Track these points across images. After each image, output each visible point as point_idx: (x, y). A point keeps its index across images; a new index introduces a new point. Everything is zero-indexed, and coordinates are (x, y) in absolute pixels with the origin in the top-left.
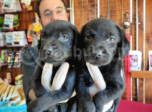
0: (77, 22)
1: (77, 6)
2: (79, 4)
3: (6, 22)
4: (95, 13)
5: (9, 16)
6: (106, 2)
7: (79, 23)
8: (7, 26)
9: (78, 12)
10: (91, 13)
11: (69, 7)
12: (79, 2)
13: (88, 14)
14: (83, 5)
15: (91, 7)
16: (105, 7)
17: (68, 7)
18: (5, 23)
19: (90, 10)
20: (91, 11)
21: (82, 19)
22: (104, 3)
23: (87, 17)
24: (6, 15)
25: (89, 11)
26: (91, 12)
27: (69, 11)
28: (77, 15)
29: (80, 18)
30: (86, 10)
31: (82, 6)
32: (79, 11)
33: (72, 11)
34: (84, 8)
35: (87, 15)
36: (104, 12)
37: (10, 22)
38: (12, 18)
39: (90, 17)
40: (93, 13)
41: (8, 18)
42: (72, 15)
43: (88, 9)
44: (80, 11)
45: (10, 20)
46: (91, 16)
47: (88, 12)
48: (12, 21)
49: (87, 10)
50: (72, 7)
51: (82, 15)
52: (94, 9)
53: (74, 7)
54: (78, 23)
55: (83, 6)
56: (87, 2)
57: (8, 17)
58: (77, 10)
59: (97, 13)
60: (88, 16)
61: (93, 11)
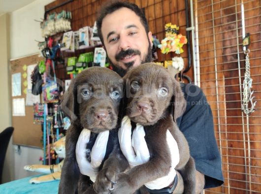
0: (204, 50)
1: (204, 22)
2: (207, 19)
3: (96, 58)
4: (236, 30)
5: (101, 50)
6: (257, 9)
7: (208, 52)
8: (98, 65)
9: (205, 32)
10: (228, 32)
11: (190, 26)
12: (207, 15)
13: (224, 34)
14: (213, 19)
15: (228, 21)
16: (257, 17)
17: (188, 26)
18: (95, 61)
19: (227, 26)
20: (230, 28)
21: (213, 43)
22: (254, 10)
23: (222, 40)
24: (96, 49)
25: (226, 28)
26: (230, 30)
27: (190, 31)
28: (204, 38)
29: (209, 43)
30: (219, 27)
31: (212, 21)
32: (208, 31)
33: (195, 32)
34: (215, 25)
35: (221, 35)
36: (254, 26)
37: (102, 59)
38: (104, 53)
39: (227, 38)
40: (232, 31)
41: (99, 53)
42: (195, 39)
43: (224, 26)
44: (209, 29)
45: (102, 56)
46: (230, 36)
47: (223, 30)
48: (104, 58)
49: (222, 26)
50: (195, 25)
51: (213, 36)
52: (235, 23)
53: (199, 25)
54: (206, 51)
55: (215, 20)
56: (221, 13)
57: (99, 51)
58: (205, 29)
59: (240, 31)
60: (224, 38)
61: (233, 28)
